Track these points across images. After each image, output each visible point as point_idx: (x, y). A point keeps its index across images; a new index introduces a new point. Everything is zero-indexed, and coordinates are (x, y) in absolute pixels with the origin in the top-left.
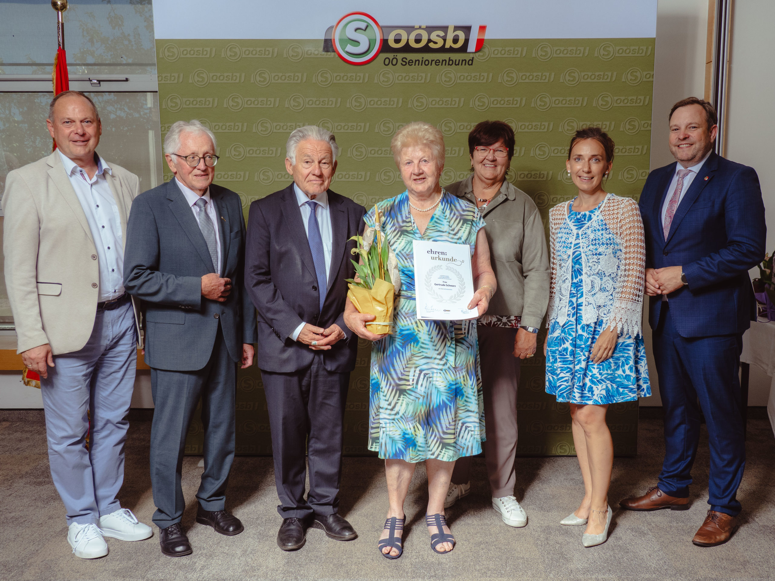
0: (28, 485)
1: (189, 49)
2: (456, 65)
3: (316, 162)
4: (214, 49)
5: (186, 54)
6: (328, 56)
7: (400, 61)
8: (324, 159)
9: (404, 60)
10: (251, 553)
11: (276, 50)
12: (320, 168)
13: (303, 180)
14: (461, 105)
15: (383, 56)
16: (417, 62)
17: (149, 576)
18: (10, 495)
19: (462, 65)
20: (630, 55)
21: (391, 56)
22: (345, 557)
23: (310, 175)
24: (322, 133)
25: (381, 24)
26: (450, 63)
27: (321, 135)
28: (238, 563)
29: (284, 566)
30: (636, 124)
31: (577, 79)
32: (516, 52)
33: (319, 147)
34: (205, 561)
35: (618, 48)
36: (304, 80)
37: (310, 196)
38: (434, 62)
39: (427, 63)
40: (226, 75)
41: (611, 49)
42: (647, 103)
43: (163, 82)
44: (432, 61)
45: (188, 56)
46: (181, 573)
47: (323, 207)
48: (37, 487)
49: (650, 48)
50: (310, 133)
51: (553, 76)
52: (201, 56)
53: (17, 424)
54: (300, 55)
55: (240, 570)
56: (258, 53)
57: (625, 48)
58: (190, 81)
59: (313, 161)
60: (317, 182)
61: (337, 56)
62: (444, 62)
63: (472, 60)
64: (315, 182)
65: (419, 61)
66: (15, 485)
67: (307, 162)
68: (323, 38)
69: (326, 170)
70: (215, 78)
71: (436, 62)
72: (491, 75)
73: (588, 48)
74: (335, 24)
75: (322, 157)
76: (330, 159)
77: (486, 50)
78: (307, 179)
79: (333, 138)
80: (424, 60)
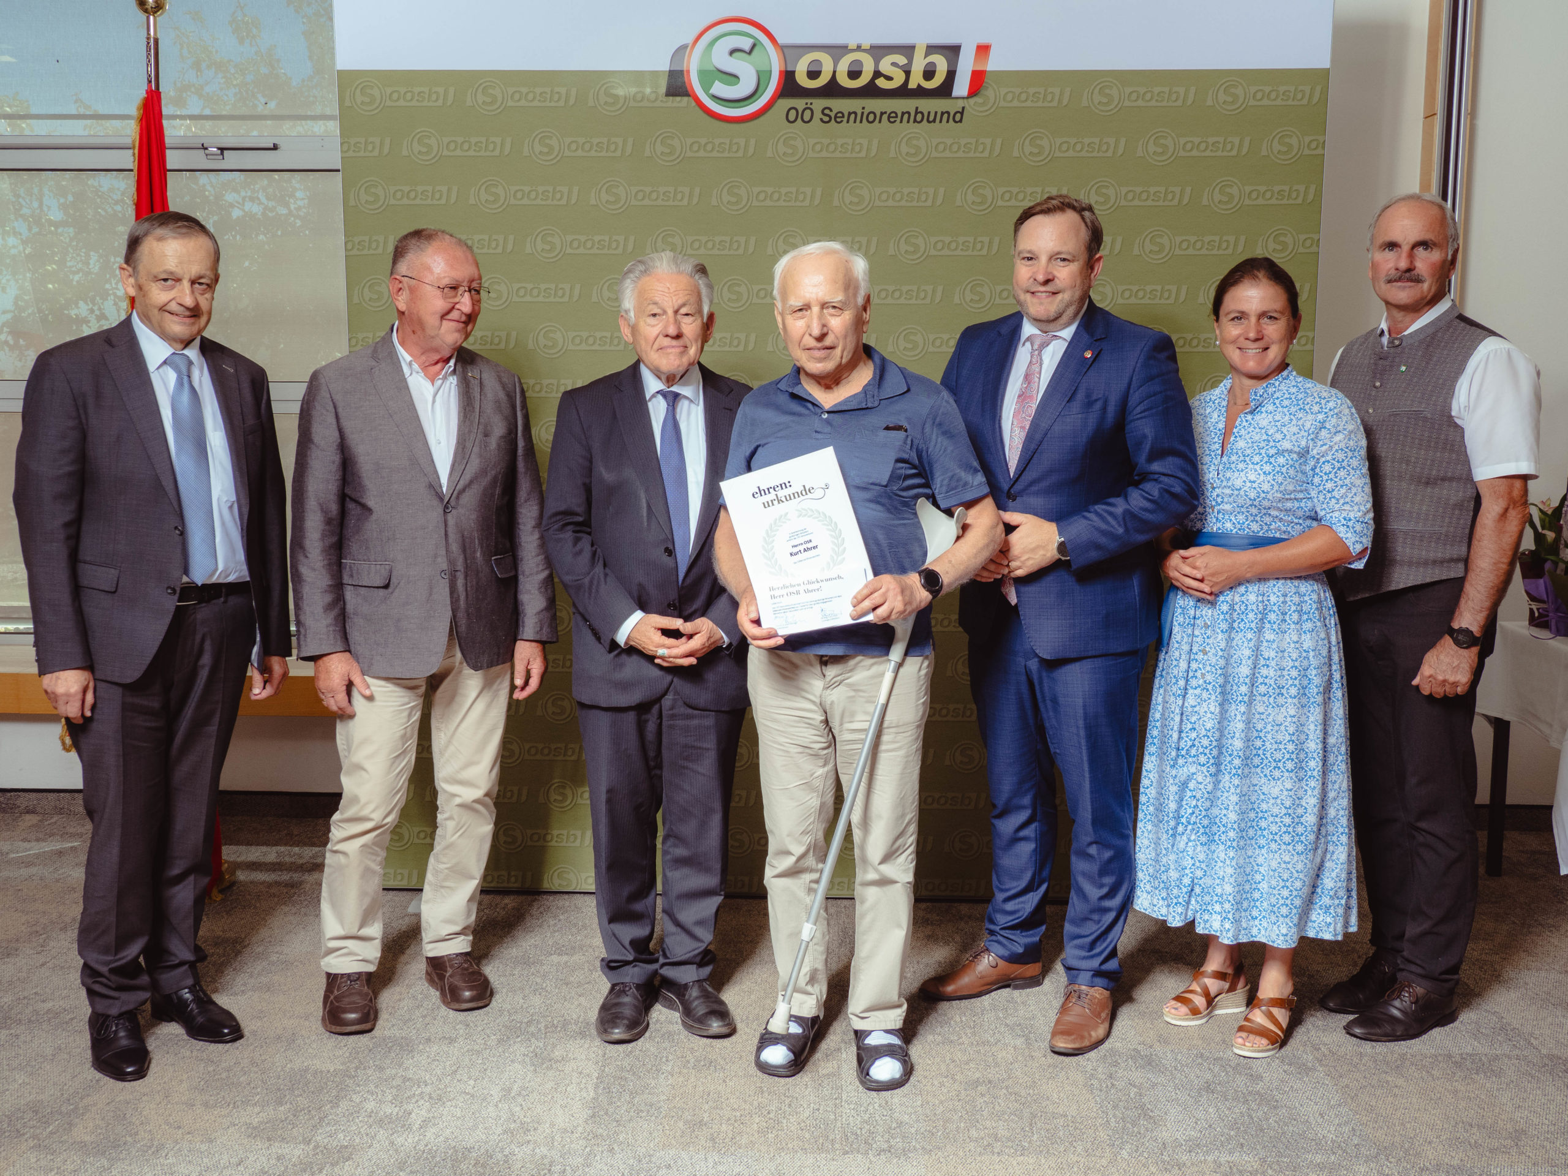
1: (403, 90)
2: (929, 121)
3: (670, 313)
4: (452, 90)
5: (397, 100)
6: (675, 104)
7: (818, 115)
8: (683, 306)
9: (827, 111)
11: (574, 92)
12: (677, 322)
13: (648, 349)
14: (939, 201)
15: (785, 104)
16: (853, 116)
19: (941, 121)
20: (1279, 102)
21: (800, 103)
23: (661, 337)
24: (679, 261)
25: (781, 41)
26: (918, 117)
27: (677, 265)
30: (1290, 241)
31: (1171, 150)
32: (1049, 97)
33: (674, 285)
35: (1253, 89)
36: (629, 150)
37: (663, 377)
38: (885, 117)
39: (871, 118)
40: (474, 140)
41: (1239, 91)
42: (1311, 197)
43: (350, 154)
44: (882, 114)
45: (402, 103)
47: (691, 401)
49: (1319, 88)
50: (658, 264)
51: (1122, 144)
52: (425, 103)
54: (621, 101)
56: (538, 98)
57: (1267, 89)
58: (405, 153)
59: (665, 312)
60: (673, 350)
61: (694, 103)
62: (906, 116)
63: (962, 113)
64: (670, 350)
65: (855, 113)
67: (654, 315)
68: (666, 68)
69: (690, 326)
70: (452, 146)
71: (889, 117)
72: (999, 142)
73: (1193, 90)
74: (690, 40)
75: (680, 303)
77: (989, 92)
78: (655, 346)
80: (866, 112)
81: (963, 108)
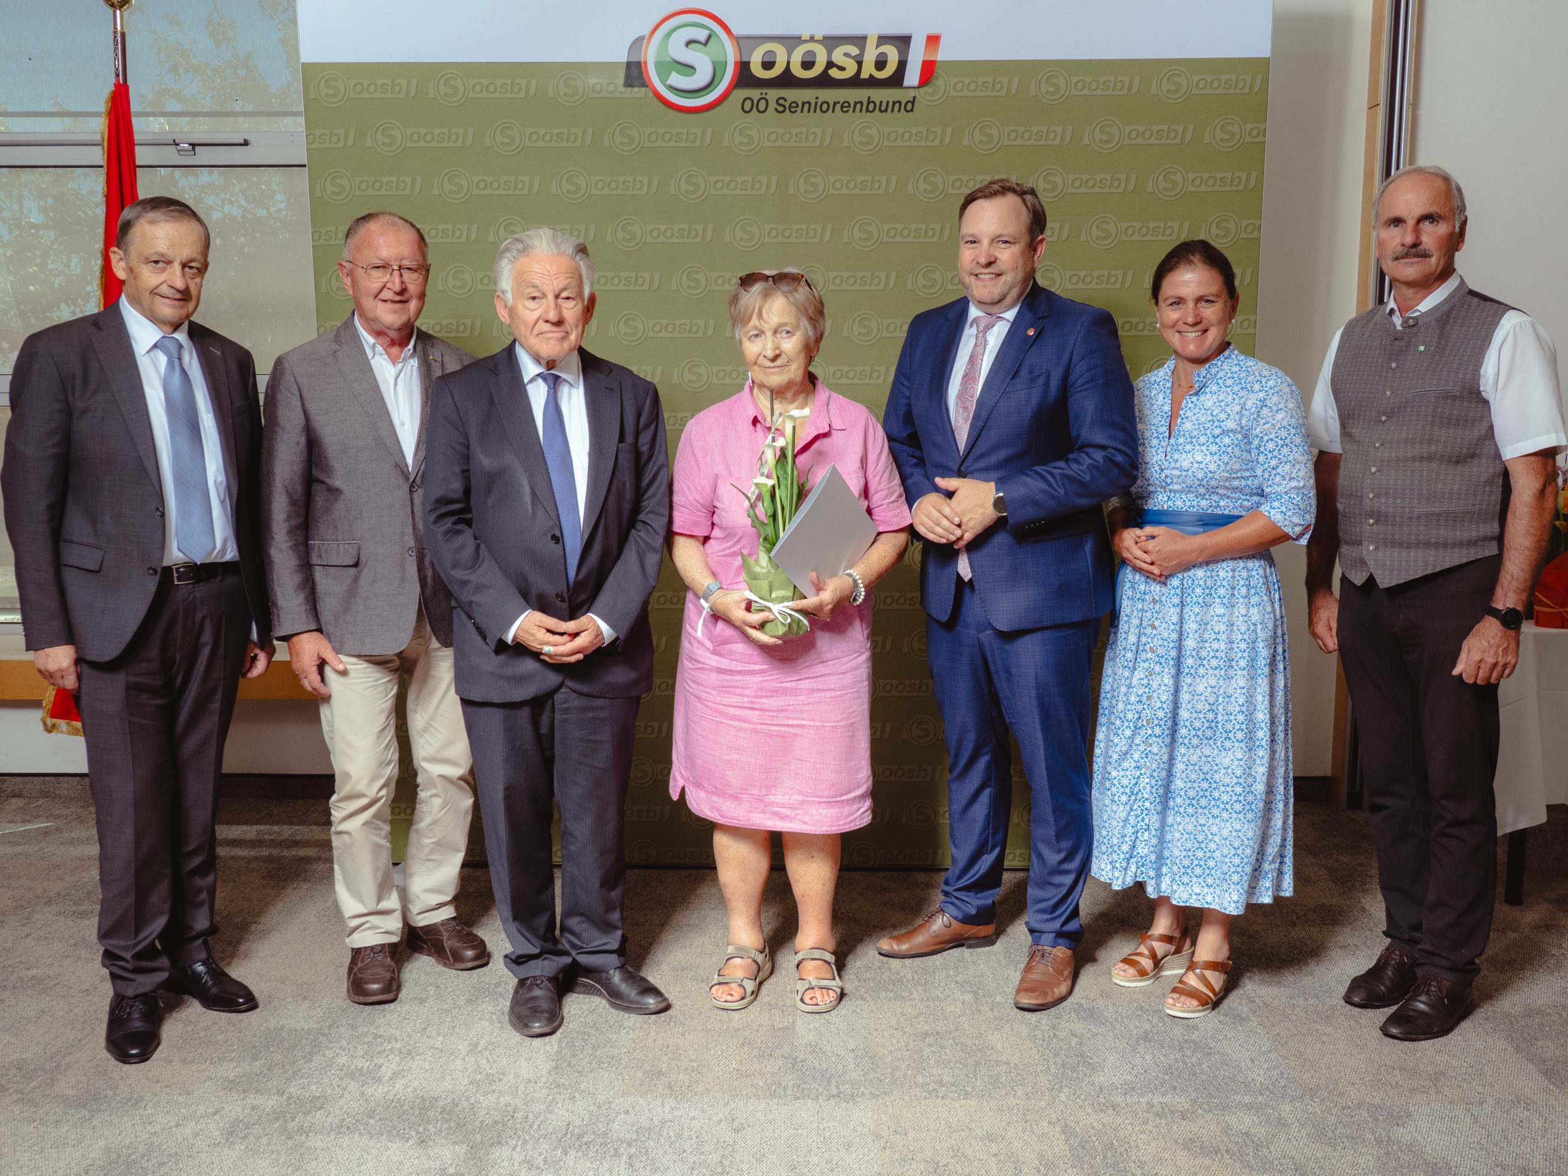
0: (61, 918)
1: (366, 82)
2: (881, 111)
3: (551, 297)
4: (414, 82)
5: (360, 93)
6: (633, 95)
7: (773, 105)
8: (565, 289)
9: (781, 101)
10: (486, 1049)
11: (534, 83)
12: (558, 307)
13: (528, 333)
14: (892, 189)
15: (740, 94)
16: (807, 106)
17: (293, 1089)
18: (27, 936)
19: (892, 111)
20: (1220, 91)
21: (755, 93)
22: (665, 1058)
23: (541, 322)
24: (559, 240)
25: (736, 32)
26: (870, 107)
27: (558, 245)
28: (460, 1067)
29: (549, 1073)
30: (1231, 226)
31: (1117, 138)
32: (998, 87)
33: (555, 268)
34: (399, 1064)
35: (1196, 78)
36: (588, 140)
37: (543, 362)
38: (838, 106)
39: (825, 107)
40: (436, 131)
41: (1182, 80)
42: (1252, 184)
43: (316, 145)
44: (835, 103)
45: (365, 95)
46: (353, 1086)
47: (571, 385)
48: (79, 921)
49: (1259, 77)
50: (536, 243)
51: (1069, 133)
52: (389, 95)
53: (39, 803)
54: (581, 92)
55: (466, 1081)
56: (499, 89)
57: (1210, 78)
58: (369, 144)
59: (544, 296)
60: (554, 335)
61: (651, 94)
62: (859, 106)
63: (913, 103)
64: (550, 335)
65: (809, 103)
66: (37, 916)
67: (534, 298)
68: (624, 59)
69: (571, 311)
70: (415, 137)
71: (842, 107)
72: (949, 130)
73: (1137, 79)
74: (646, 32)
75: (561, 286)
76: (577, 289)
77: (940, 82)
78: (535, 331)
79: (582, 250)
80: (820, 102)
81: (914, 98)
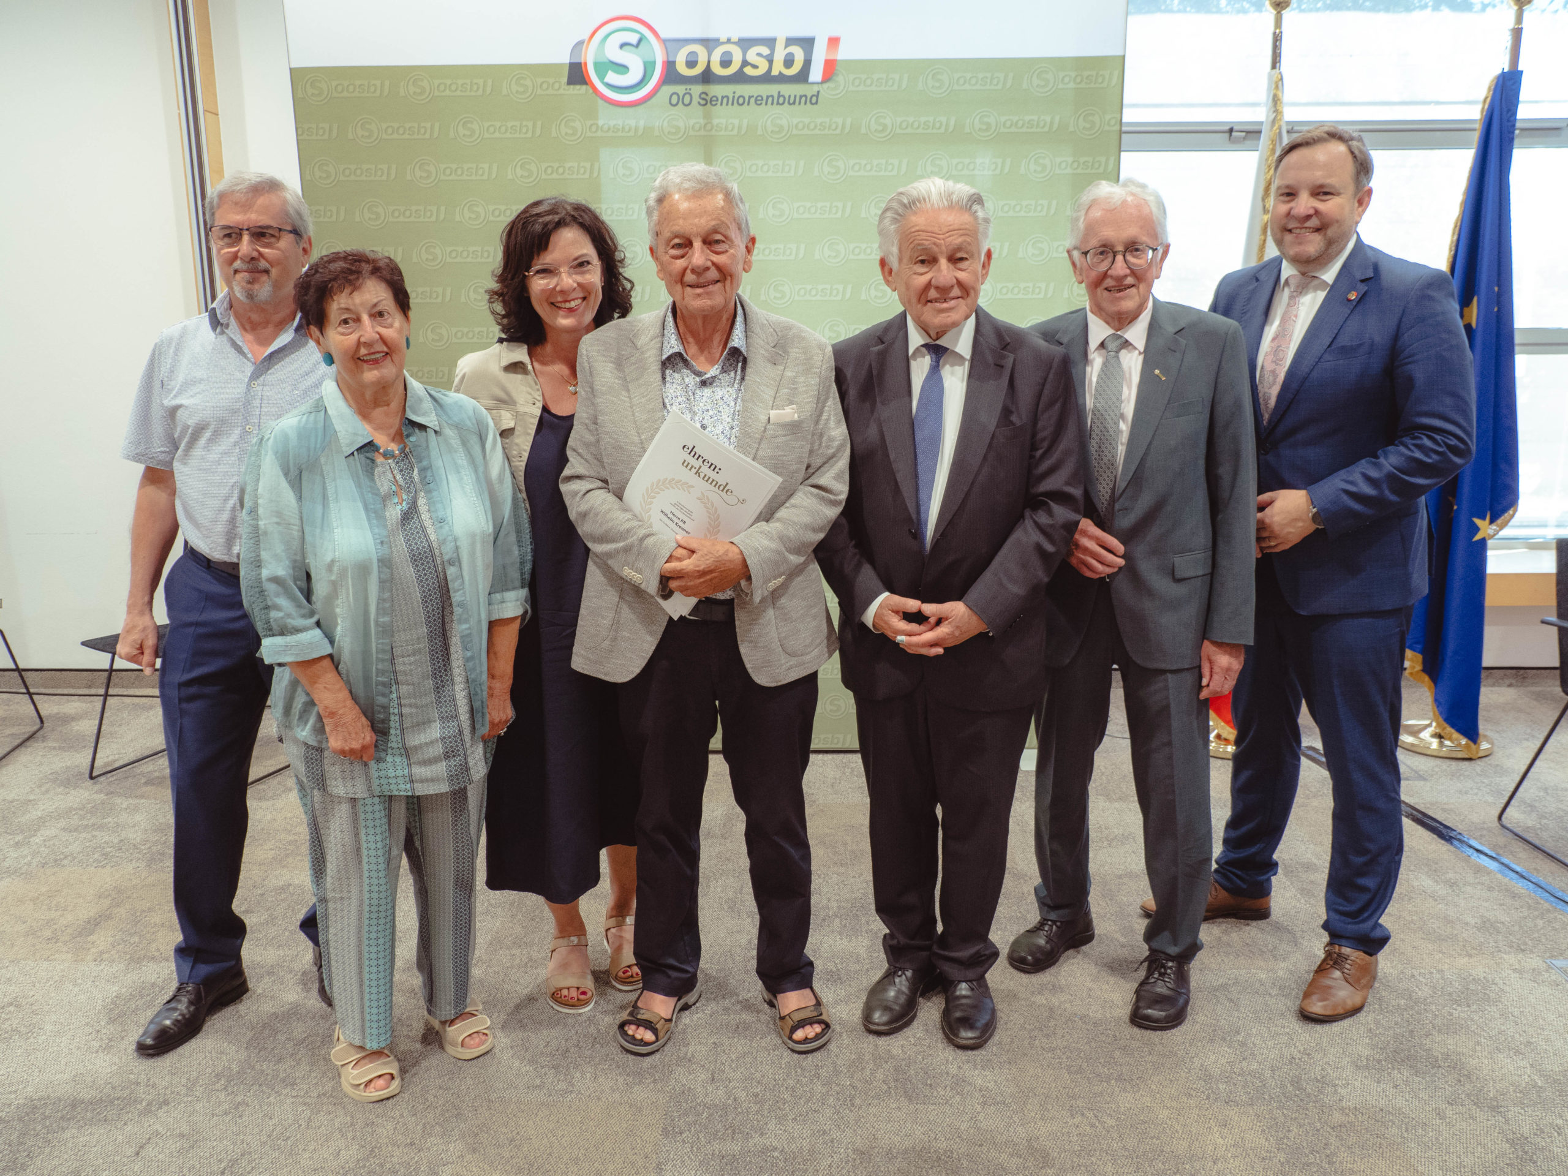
1: (346, 83)
2: (789, 104)
4: (387, 83)
5: (341, 92)
6: (575, 92)
7: (696, 99)
9: (703, 96)
11: (490, 82)
14: (800, 172)
15: (667, 90)
16: (725, 100)
19: (800, 104)
20: (1083, 85)
21: (680, 89)
25: (663, 35)
26: (780, 100)
31: (993, 127)
32: (890, 82)
35: (1061, 74)
36: (538, 132)
38: (753, 100)
39: (741, 100)
40: (407, 125)
41: (1050, 76)
43: (305, 137)
44: (750, 97)
45: (345, 94)
49: (1116, 73)
51: (952, 123)
52: (365, 94)
54: (530, 90)
56: (460, 88)
57: (1073, 73)
58: (350, 136)
61: (591, 91)
62: (770, 99)
63: (817, 96)
65: (727, 97)
68: (567, 60)
70: (390, 130)
71: (756, 100)
72: (849, 120)
73: (1011, 75)
77: (840, 79)
80: (737, 96)
81: (818, 92)
